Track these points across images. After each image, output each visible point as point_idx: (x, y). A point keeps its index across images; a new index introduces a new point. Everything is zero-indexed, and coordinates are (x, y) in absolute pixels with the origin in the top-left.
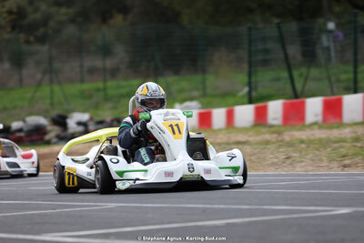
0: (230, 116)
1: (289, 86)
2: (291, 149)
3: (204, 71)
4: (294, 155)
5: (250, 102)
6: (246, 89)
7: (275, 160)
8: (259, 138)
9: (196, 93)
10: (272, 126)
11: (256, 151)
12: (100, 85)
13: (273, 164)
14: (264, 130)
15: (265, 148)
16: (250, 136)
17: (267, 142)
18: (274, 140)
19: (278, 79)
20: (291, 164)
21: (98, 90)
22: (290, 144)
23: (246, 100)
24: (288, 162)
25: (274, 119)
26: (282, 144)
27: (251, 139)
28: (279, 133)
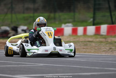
0: (85, 30)
1: (110, 19)
2: (111, 45)
3: (74, 12)
4: (113, 47)
5: (94, 25)
6: (92, 20)
7: (105, 49)
8: (98, 40)
9: (70, 20)
10: (102, 35)
11: (97, 45)
12: (32, 15)
13: (104, 51)
14: (99, 37)
15: (100, 44)
16: (94, 39)
17: (101, 42)
18: (104, 41)
19: (104, 16)
20: (111, 51)
21: (31, 17)
22: (111, 43)
23: (92, 24)
24: (110, 50)
25: (103, 32)
26: (107, 43)
27: (94, 40)
28: (105, 38)
